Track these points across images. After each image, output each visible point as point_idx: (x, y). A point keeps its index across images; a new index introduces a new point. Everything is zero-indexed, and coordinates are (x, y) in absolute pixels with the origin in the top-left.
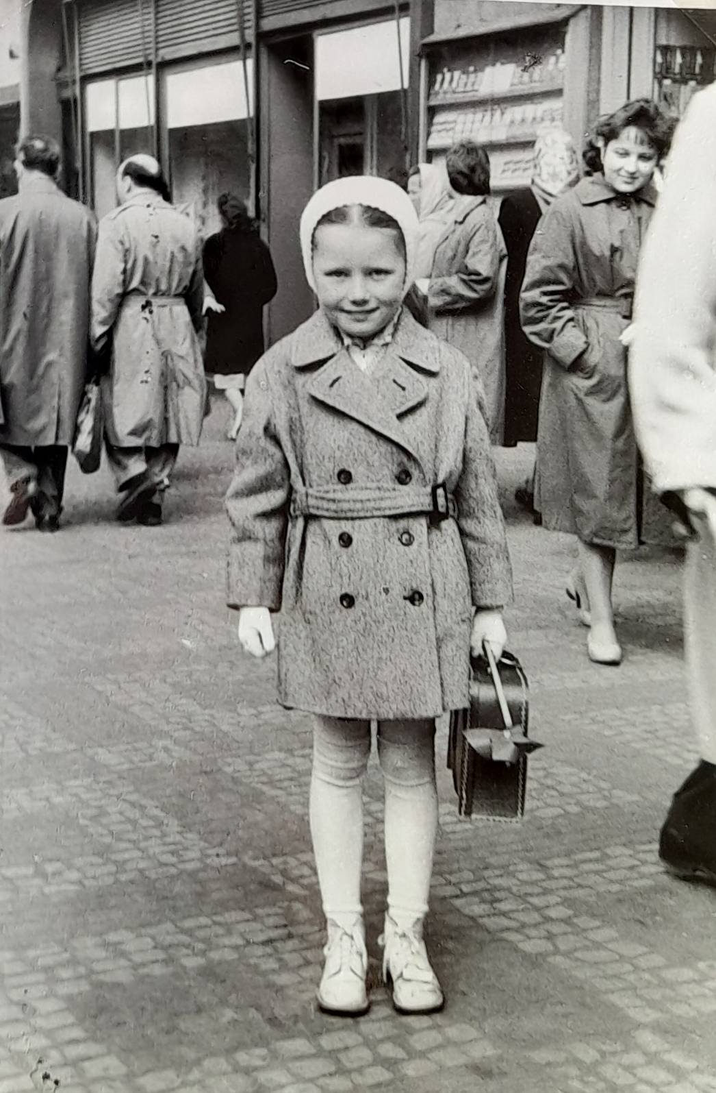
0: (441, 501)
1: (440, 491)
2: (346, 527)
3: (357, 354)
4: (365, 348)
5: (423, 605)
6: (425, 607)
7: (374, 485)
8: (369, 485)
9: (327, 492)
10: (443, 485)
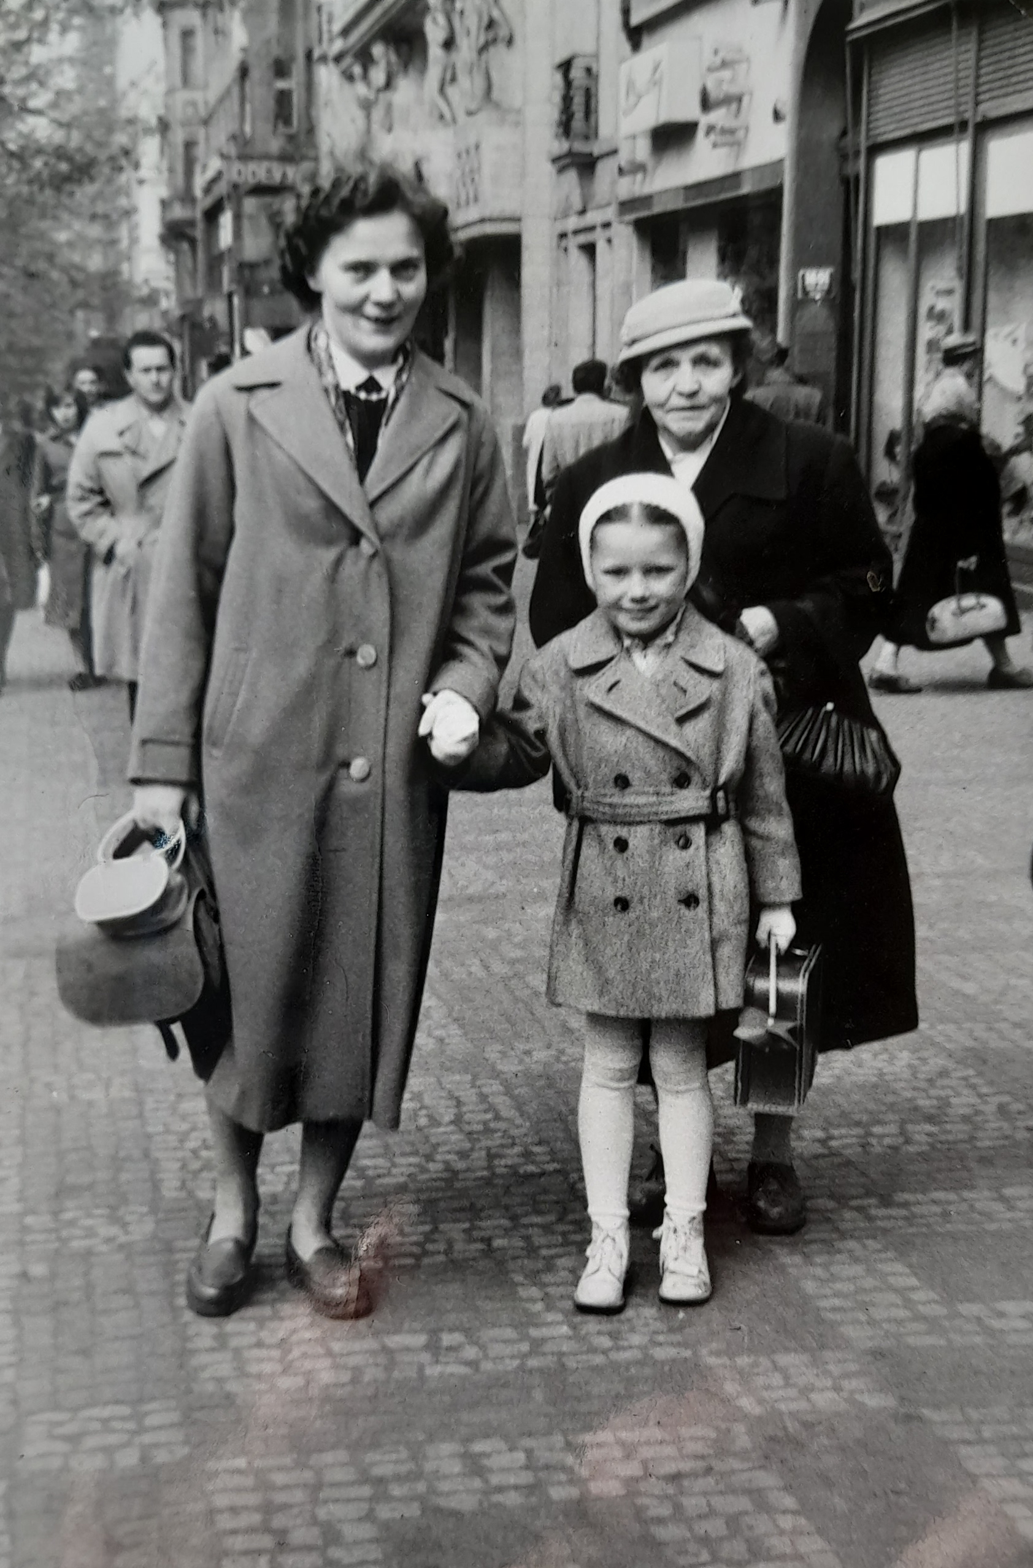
0: (721, 804)
1: (721, 794)
2: (623, 832)
3: (637, 656)
4: (645, 648)
5: (699, 908)
6: (701, 910)
7: (651, 790)
8: (646, 789)
9: (605, 795)
10: (725, 787)
